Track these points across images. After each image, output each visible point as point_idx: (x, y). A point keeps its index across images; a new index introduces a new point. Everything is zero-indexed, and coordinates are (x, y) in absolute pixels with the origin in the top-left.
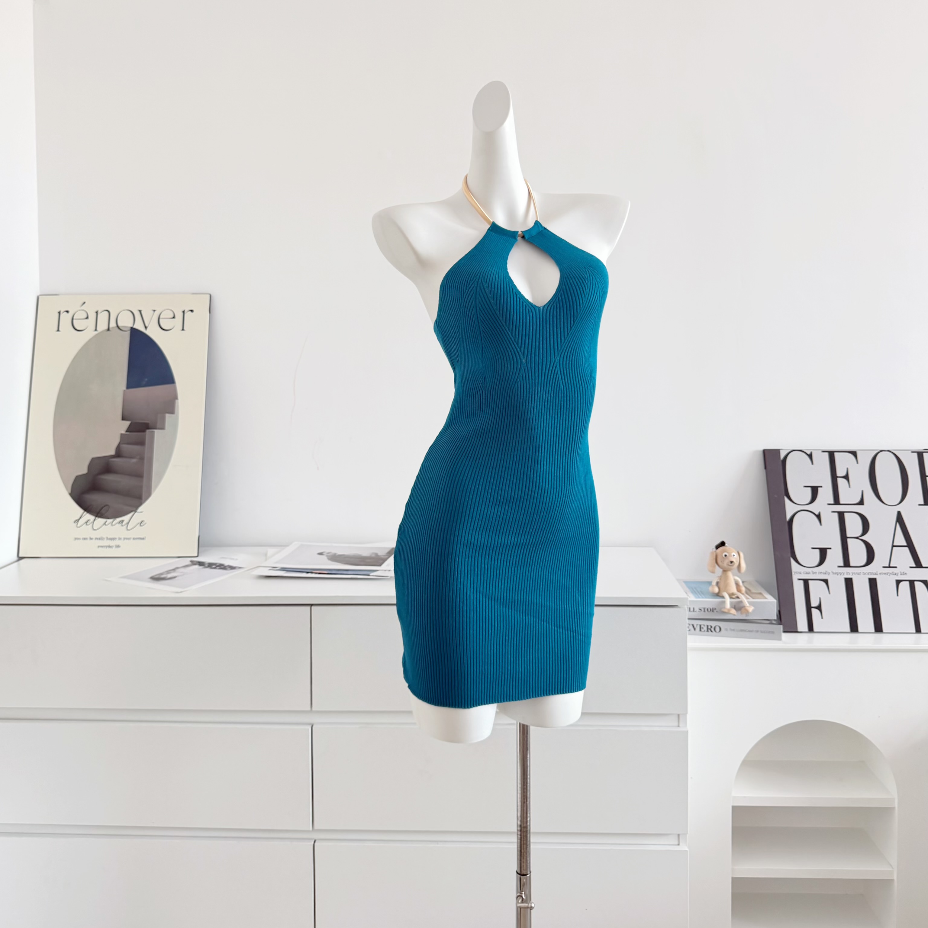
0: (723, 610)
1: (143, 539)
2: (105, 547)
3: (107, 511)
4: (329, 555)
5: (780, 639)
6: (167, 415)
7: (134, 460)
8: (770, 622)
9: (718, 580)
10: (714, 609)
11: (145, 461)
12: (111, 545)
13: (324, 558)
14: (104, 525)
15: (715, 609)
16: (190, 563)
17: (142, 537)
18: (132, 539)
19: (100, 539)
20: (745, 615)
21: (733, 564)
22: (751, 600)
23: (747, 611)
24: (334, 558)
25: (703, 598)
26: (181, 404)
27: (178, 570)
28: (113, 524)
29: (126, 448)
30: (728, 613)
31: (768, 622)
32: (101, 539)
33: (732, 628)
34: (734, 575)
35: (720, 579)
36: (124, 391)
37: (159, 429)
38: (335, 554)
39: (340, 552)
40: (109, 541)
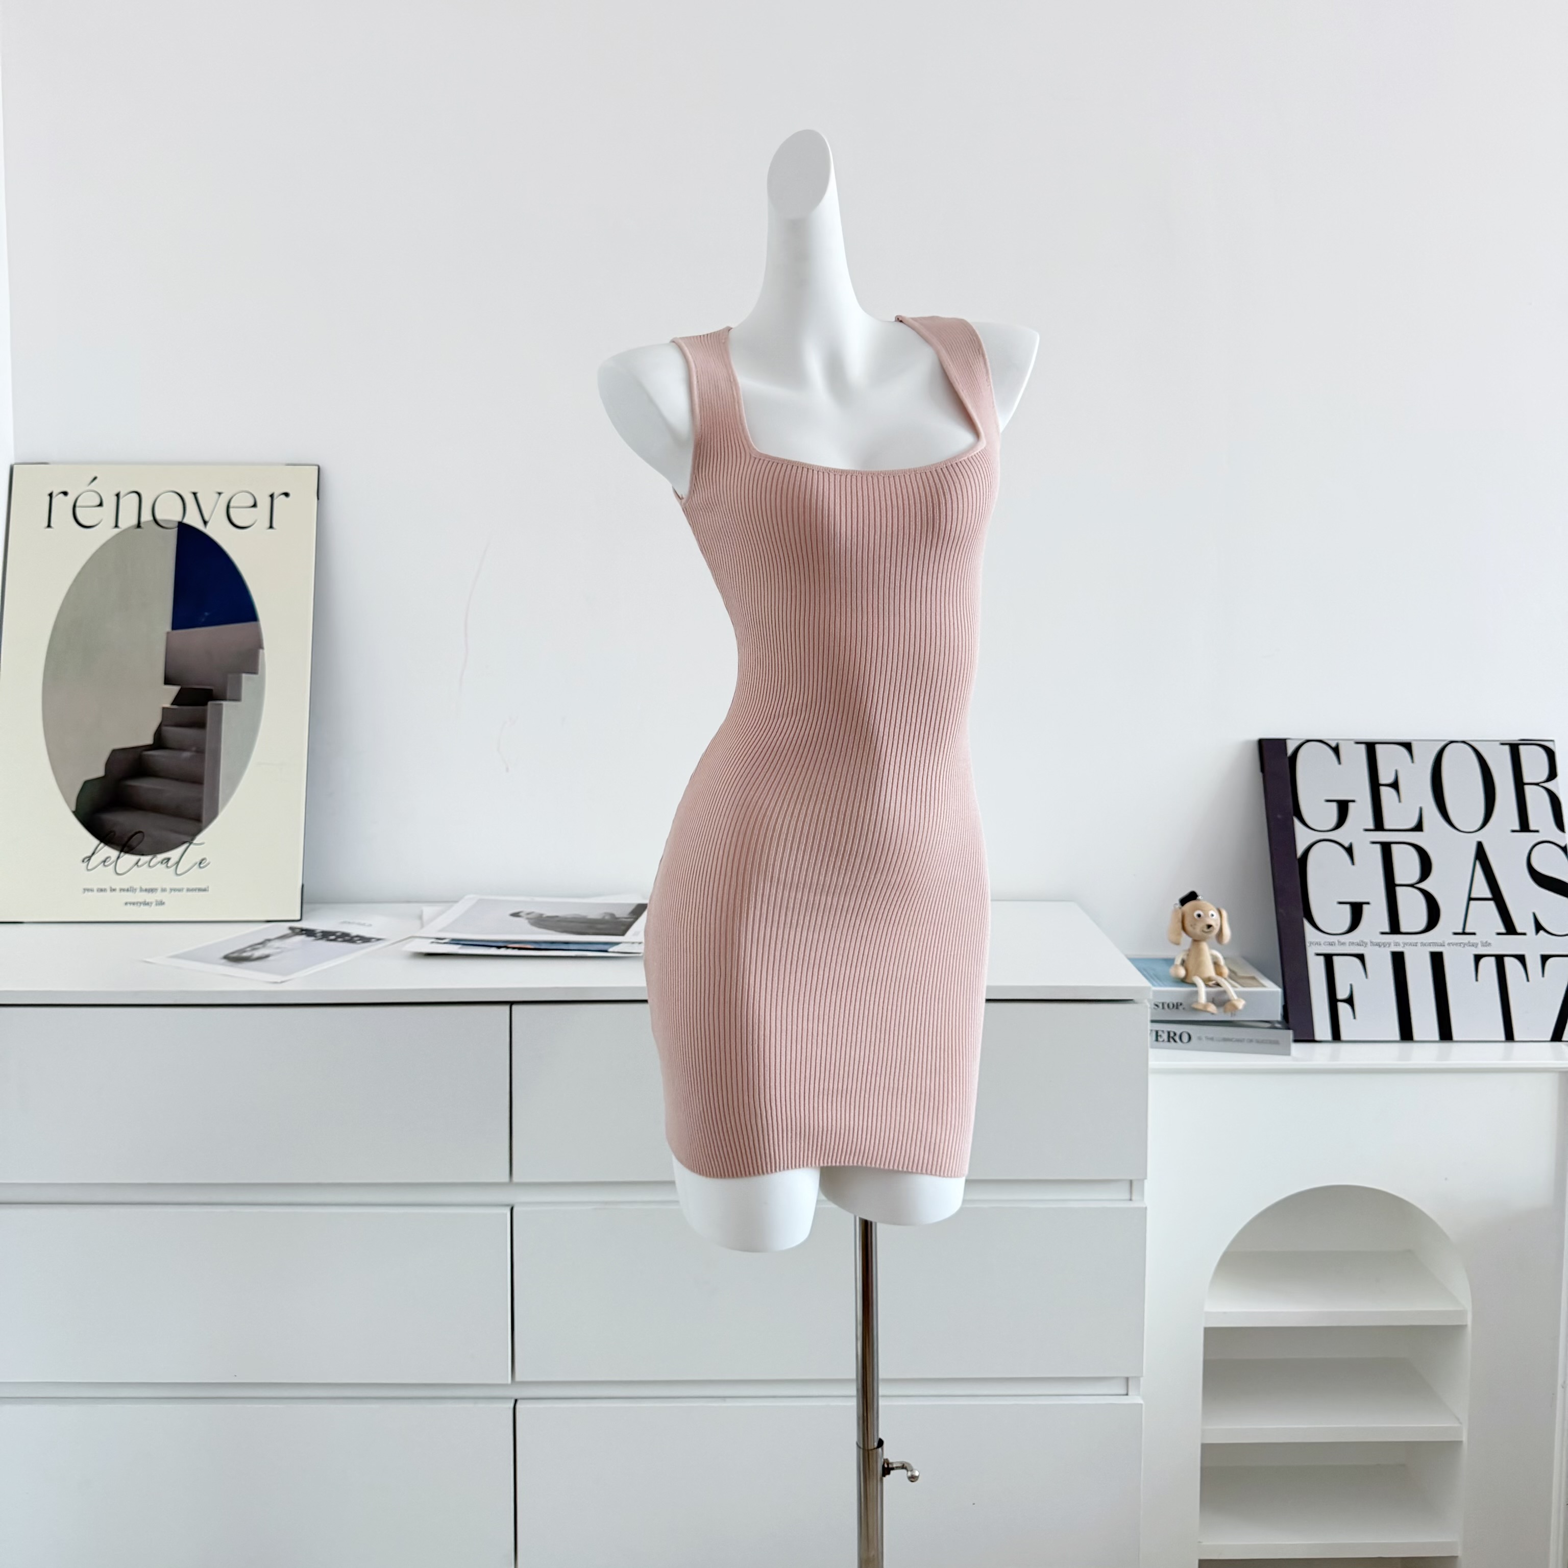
0: (1195, 1006)
1: (205, 890)
2: (137, 903)
3: (141, 842)
4: (529, 916)
5: (1288, 1054)
6: (244, 676)
7: (186, 755)
8: (1271, 1025)
9: (1185, 957)
10: (1179, 1004)
11: (207, 755)
12: (147, 901)
13: (522, 922)
14: (136, 866)
15: (1181, 1004)
16: (289, 932)
17: (203, 887)
18: (185, 890)
19: (128, 890)
20: (1229, 1014)
21: (1211, 929)
22: (1240, 989)
23: (1235, 1007)
24: (541, 921)
25: (1160, 986)
26: (269, 656)
27: (269, 944)
28: (151, 864)
29: (174, 733)
30: (1204, 1011)
31: (1268, 1025)
32: (130, 890)
33: (1210, 1036)
34: (1211, 947)
35: (1188, 955)
36: (168, 633)
37: (230, 700)
38: (541, 915)
39: (548, 913)
40: (144, 894)
